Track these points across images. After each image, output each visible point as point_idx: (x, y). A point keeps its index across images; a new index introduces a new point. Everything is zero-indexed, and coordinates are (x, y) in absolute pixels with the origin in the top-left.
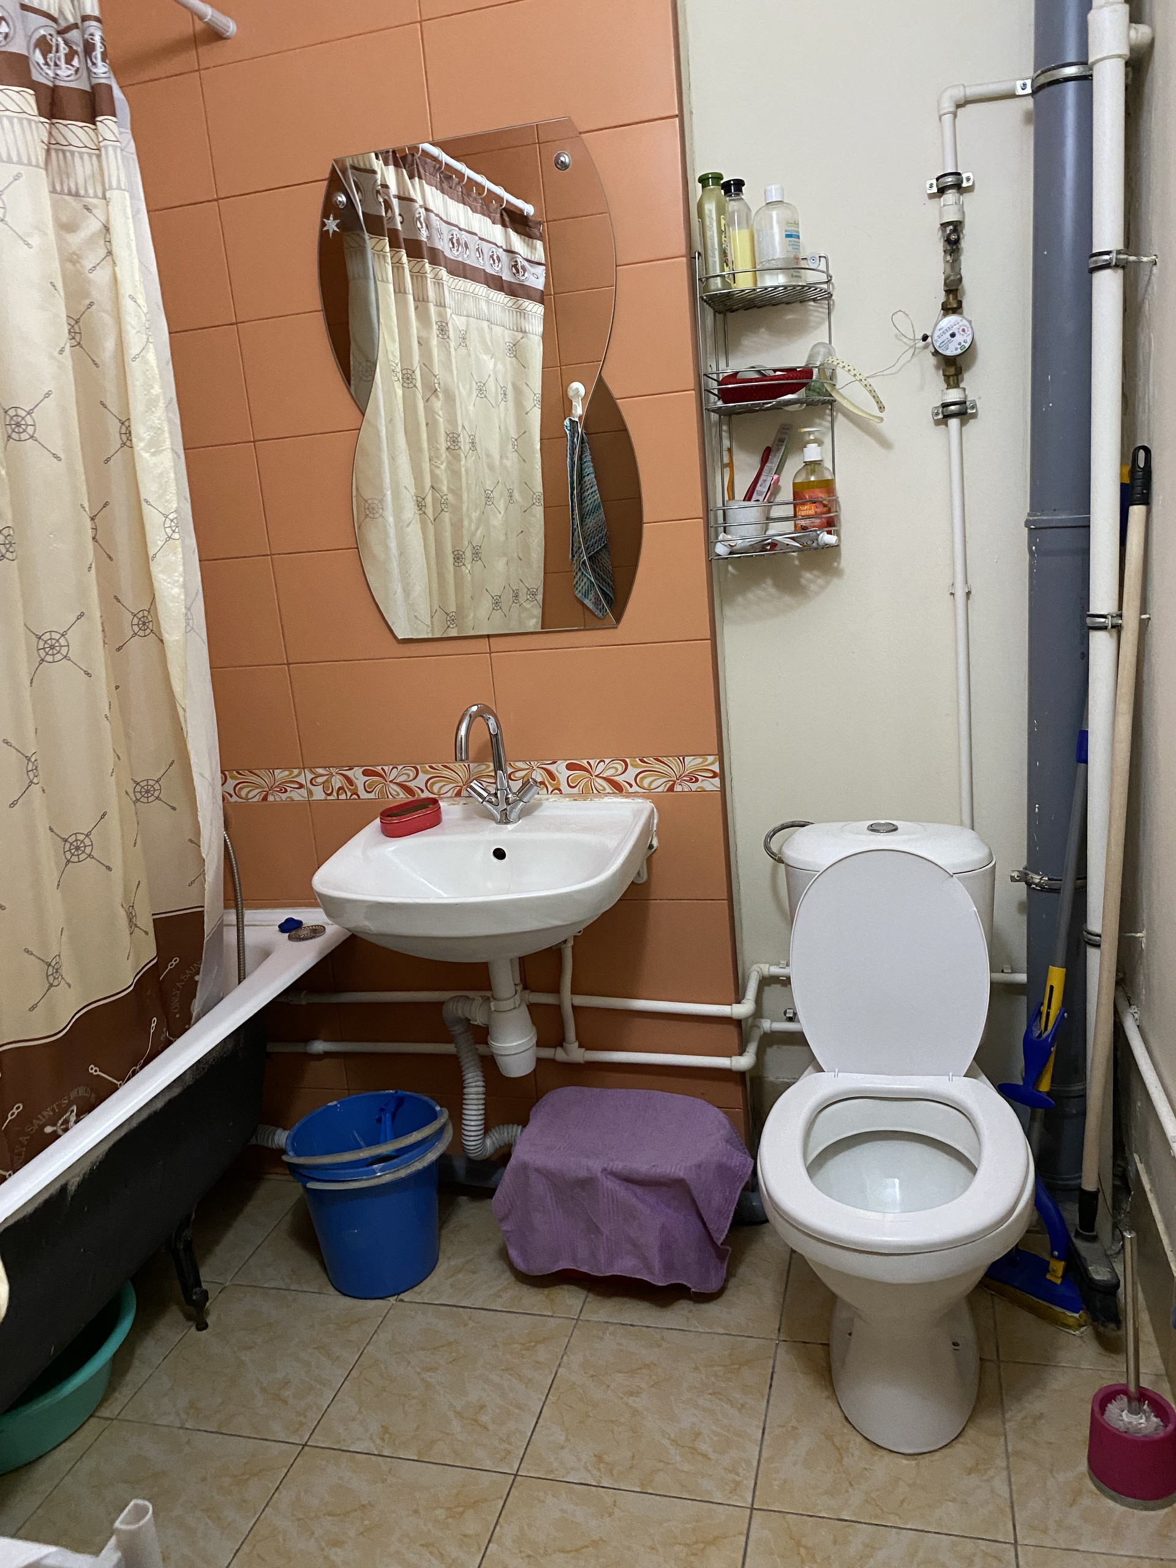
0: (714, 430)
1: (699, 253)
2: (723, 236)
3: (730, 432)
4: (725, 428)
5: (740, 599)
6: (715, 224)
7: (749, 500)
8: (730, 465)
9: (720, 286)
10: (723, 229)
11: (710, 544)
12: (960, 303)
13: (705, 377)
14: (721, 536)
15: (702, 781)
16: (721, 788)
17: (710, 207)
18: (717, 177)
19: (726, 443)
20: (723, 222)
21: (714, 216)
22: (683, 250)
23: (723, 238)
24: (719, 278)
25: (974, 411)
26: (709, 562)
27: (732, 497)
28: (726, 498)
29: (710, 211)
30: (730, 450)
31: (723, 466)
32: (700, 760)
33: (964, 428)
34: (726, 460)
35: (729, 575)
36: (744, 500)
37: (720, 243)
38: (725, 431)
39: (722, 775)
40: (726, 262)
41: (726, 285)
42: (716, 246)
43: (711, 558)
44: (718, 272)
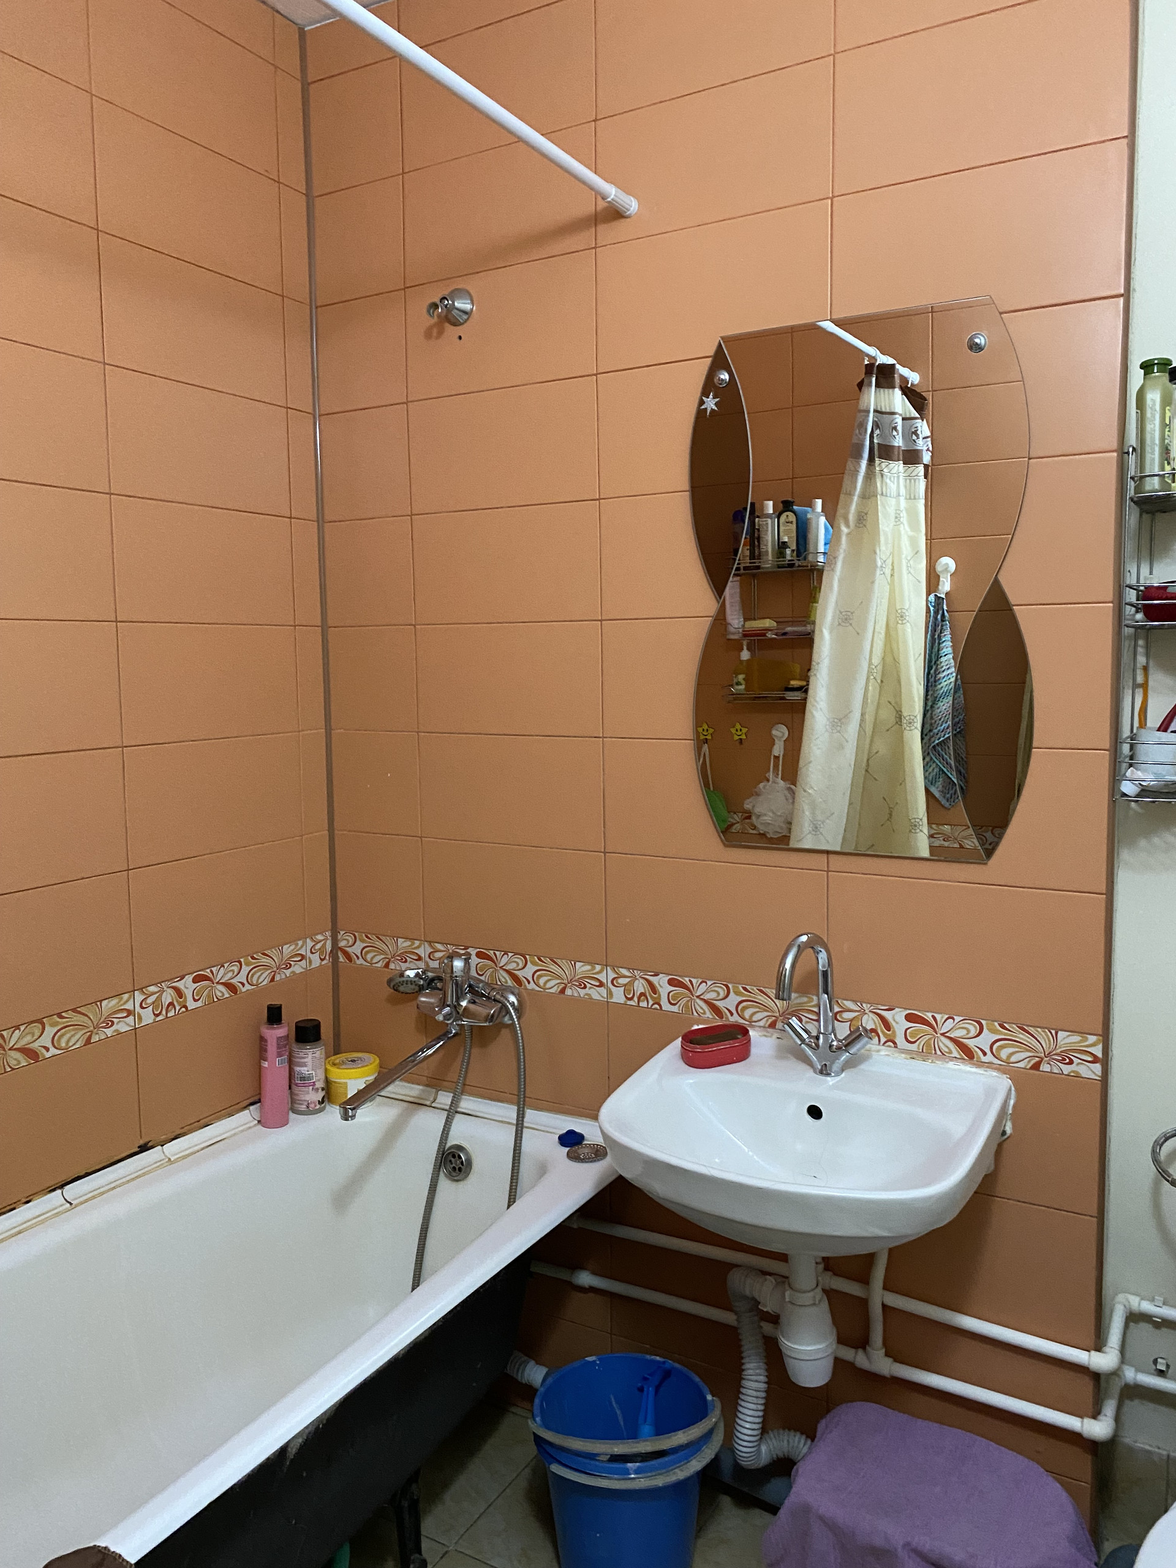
0: (1127, 643)
1: (1134, 449)
2: (1167, 430)
3: (1147, 647)
4: (1141, 642)
5: (1143, 843)
6: (1158, 417)
7: (1165, 730)
8: (1145, 686)
9: (1157, 487)
10: (1168, 422)
11: (1116, 778)
13: (1127, 588)
14: (1129, 773)
15: (1078, 1064)
16: (1101, 1077)
17: (1154, 397)
18: (1164, 363)
19: (1141, 660)
20: (1168, 414)
21: (1158, 407)
22: (1115, 445)
23: (1167, 433)
24: (1156, 478)
26: (1113, 803)
27: (1143, 724)
28: (1136, 724)
29: (1153, 401)
30: (1145, 669)
31: (1135, 686)
32: (1076, 1038)
34: (1140, 679)
35: (1131, 813)
36: (1159, 730)
37: (1163, 438)
38: (1142, 647)
39: (1105, 1061)
40: (1166, 460)
41: (1165, 486)
42: (1157, 442)
43: (1115, 796)
44: (1156, 471)
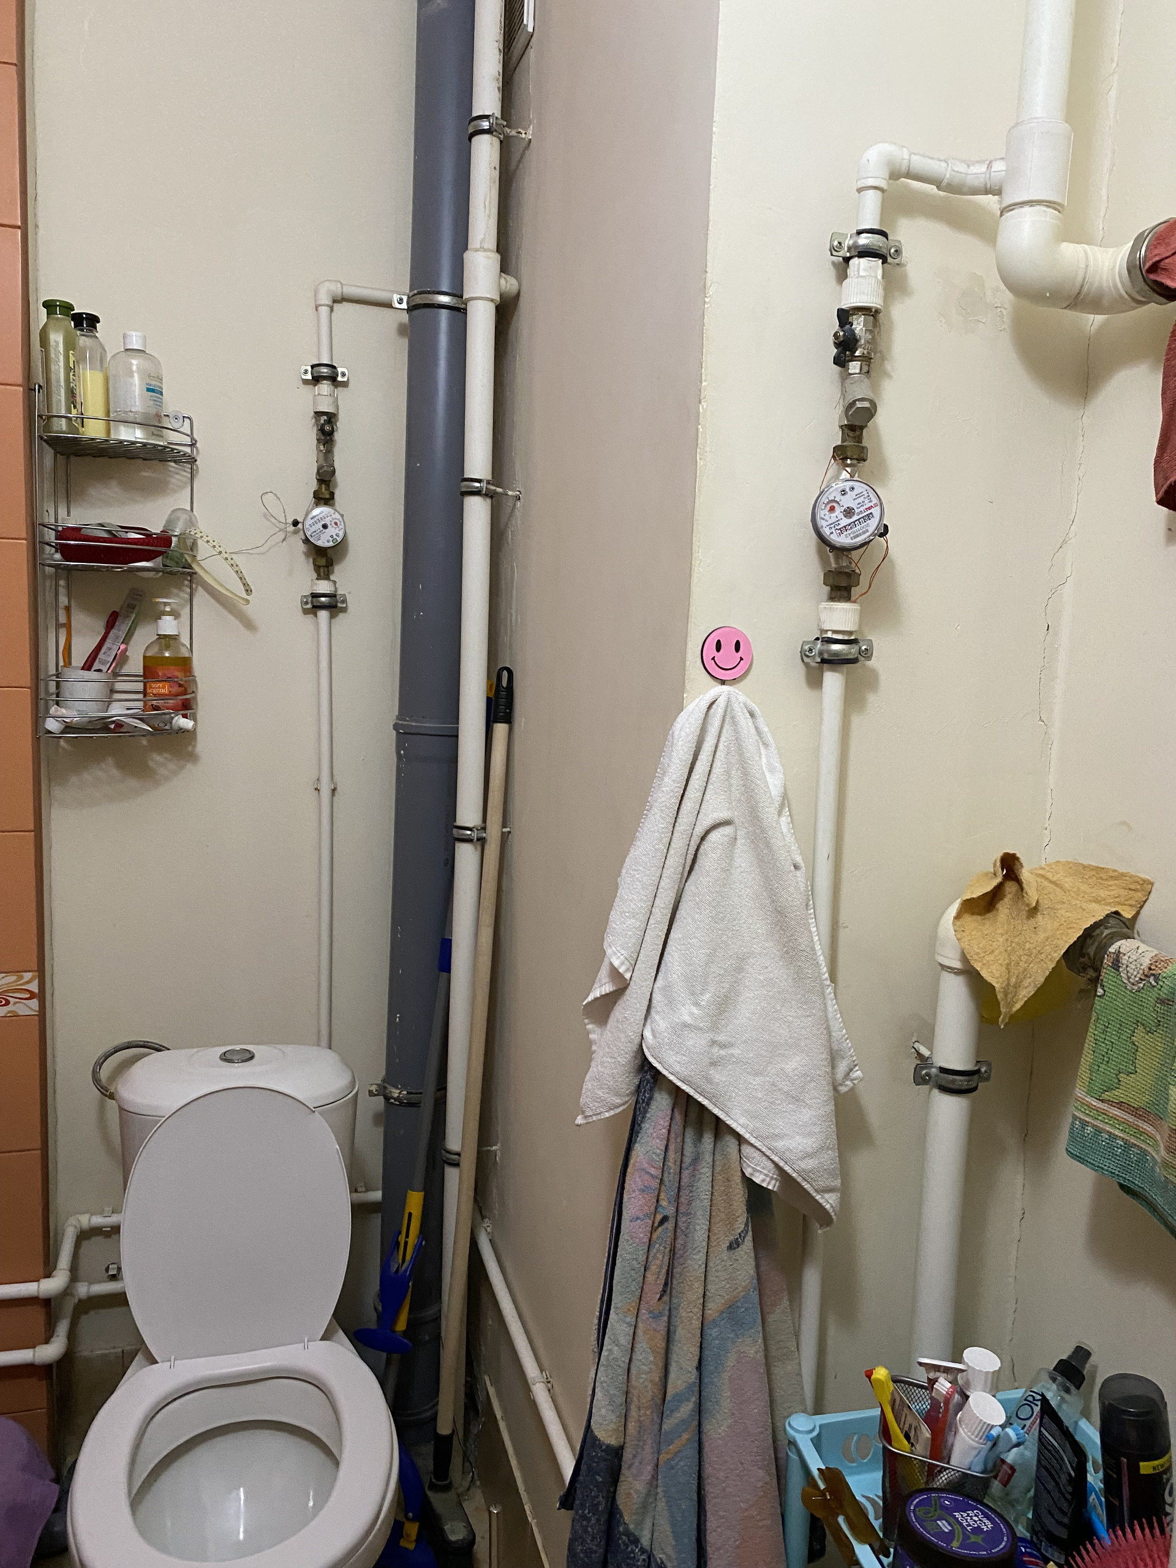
0: (48, 584)
1: (40, 386)
2: (71, 374)
3: (68, 587)
4: (62, 583)
5: (74, 779)
6: (61, 358)
7: (89, 669)
8: (68, 626)
9: (64, 428)
10: (72, 365)
11: (38, 718)
12: (332, 494)
13: (41, 527)
14: (53, 710)
15: (15, 1003)
16: (39, 1011)
17: (57, 339)
18: (67, 308)
19: (63, 600)
20: (72, 359)
21: (61, 348)
22: (19, 378)
23: (71, 377)
24: (63, 419)
25: (344, 605)
26: (36, 740)
27: (68, 663)
28: (61, 663)
29: (57, 343)
30: (68, 609)
31: (58, 626)
32: (12, 978)
33: (332, 621)
34: (62, 619)
35: (60, 750)
36: (83, 669)
37: (67, 381)
38: (63, 587)
39: (41, 996)
40: (73, 403)
41: (72, 429)
42: (62, 383)
43: (39, 733)
44: (63, 413)
